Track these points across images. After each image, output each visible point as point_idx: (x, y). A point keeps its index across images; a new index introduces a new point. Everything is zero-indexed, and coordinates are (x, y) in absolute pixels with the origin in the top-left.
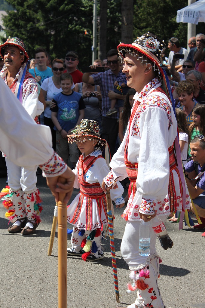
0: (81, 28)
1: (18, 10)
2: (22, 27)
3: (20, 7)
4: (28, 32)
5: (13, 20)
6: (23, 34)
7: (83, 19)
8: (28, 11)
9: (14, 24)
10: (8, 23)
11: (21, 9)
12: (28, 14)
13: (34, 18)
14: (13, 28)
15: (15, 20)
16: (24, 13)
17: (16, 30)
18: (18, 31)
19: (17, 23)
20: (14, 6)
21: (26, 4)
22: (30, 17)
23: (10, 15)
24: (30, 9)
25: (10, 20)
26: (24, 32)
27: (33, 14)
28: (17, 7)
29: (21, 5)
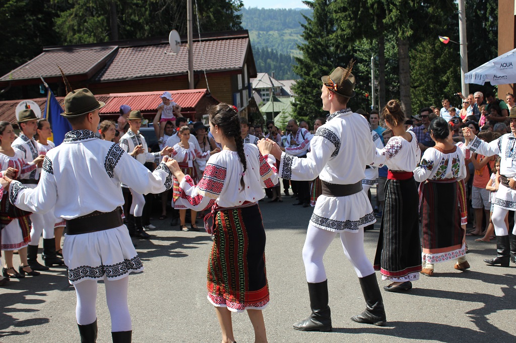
0: (360, 90)
1: (305, 79)
2: (309, 93)
3: (306, 77)
4: (314, 96)
5: (301, 88)
6: (310, 99)
7: (361, 83)
8: (313, 79)
9: (302, 91)
10: (297, 91)
11: (308, 78)
12: (313, 81)
13: (319, 85)
14: (302, 94)
15: (303, 87)
16: (310, 81)
17: (304, 96)
18: (305, 97)
19: (304, 89)
20: (301, 76)
21: (311, 73)
22: (316, 84)
23: (298, 83)
24: (315, 78)
25: (298, 88)
26: (310, 97)
27: (318, 82)
28: (304, 77)
29: (308, 74)
